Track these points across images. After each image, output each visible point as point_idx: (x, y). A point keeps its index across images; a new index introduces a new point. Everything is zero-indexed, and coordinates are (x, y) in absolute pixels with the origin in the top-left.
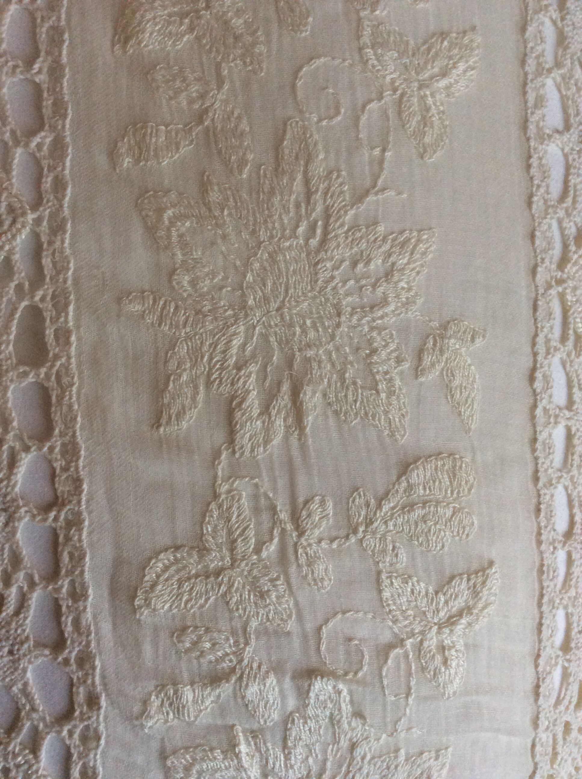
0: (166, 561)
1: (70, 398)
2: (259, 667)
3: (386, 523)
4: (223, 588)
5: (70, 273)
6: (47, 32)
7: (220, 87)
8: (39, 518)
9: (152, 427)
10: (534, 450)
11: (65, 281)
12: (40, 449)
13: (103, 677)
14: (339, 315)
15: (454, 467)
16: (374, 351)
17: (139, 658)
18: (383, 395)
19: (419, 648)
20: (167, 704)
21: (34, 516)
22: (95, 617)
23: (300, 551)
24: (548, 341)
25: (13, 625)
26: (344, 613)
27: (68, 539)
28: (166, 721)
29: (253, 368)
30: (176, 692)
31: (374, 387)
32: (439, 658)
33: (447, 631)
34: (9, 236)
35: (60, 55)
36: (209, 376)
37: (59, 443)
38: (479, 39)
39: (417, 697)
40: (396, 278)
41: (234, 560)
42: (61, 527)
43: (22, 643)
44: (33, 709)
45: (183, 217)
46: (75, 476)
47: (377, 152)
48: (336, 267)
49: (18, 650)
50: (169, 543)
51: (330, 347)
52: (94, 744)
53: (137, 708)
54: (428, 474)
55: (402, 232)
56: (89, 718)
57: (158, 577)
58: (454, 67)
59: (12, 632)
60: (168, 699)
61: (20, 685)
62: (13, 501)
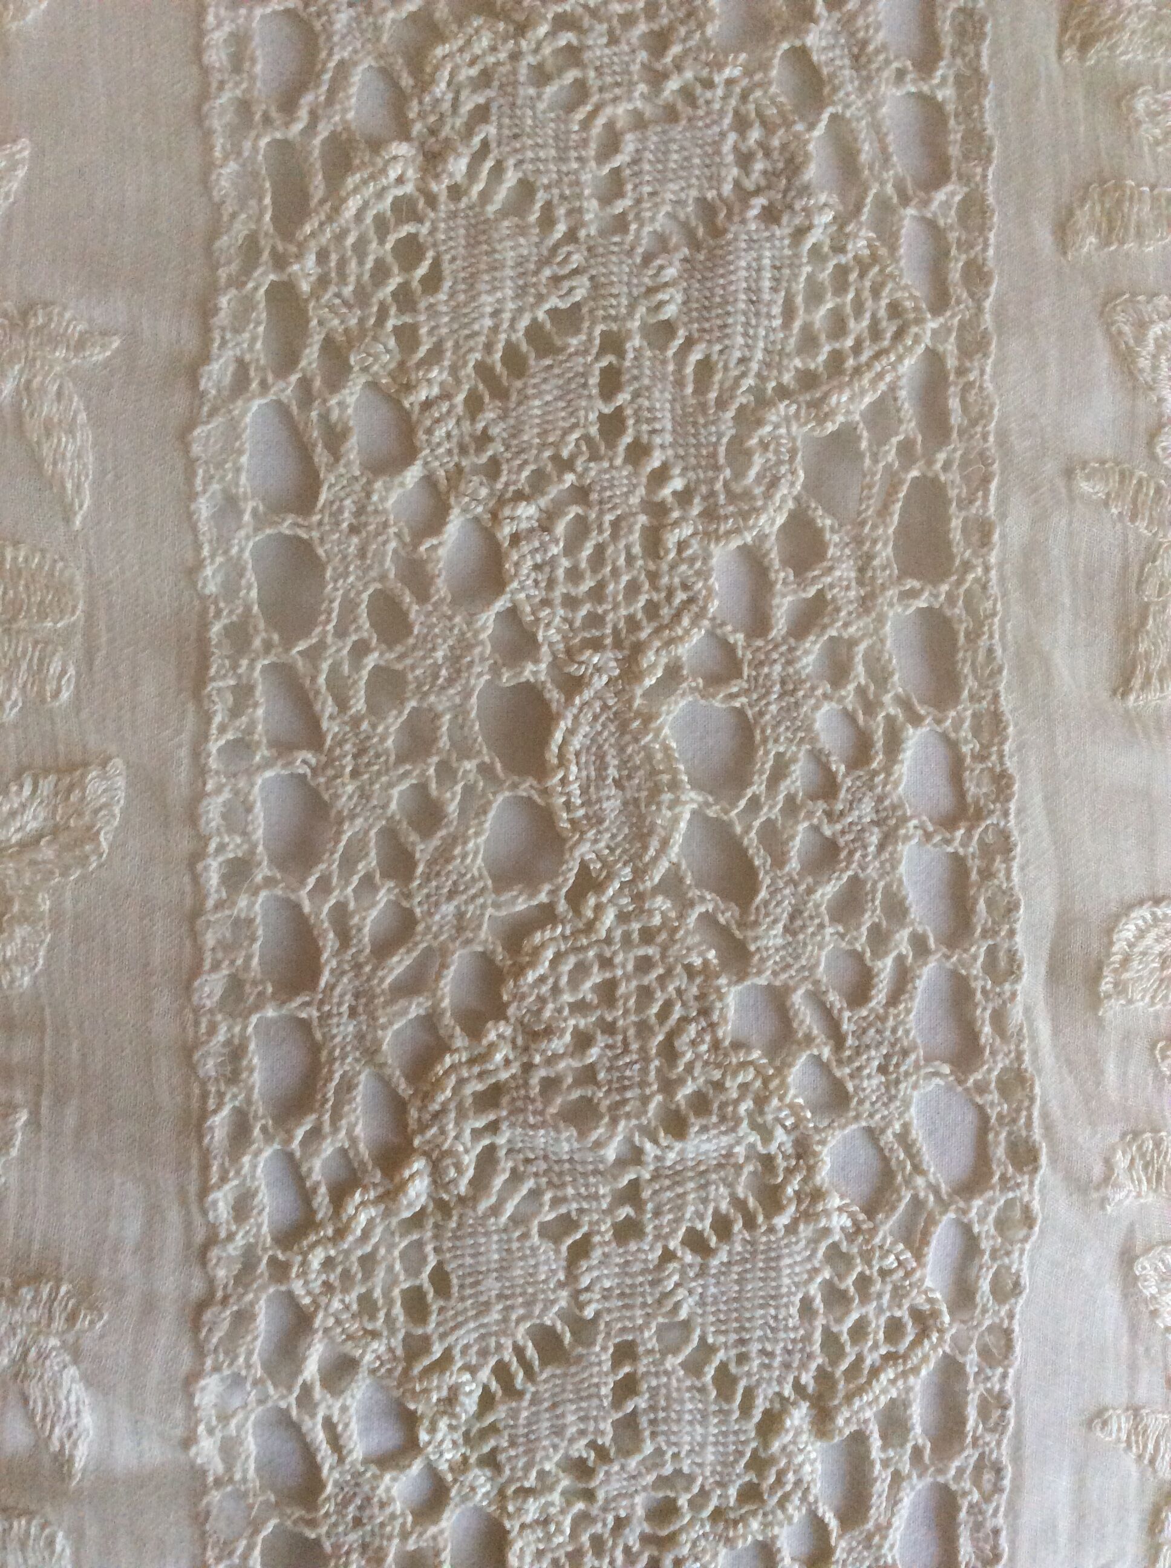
0: (1140, 922)
1: (991, 637)
5: (992, 426)
6: (954, 17)
8: (937, 838)
9: (1114, 692)
11: (985, 437)
12: (939, 722)
13: (1045, 1115)
17: (1098, 1084)
20: (1139, 1164)
21: (928, 836)
22: (1028, 1012)
25: (890, 1020)
27: (987, 874)
28: (1139, 1195)
30: (1158, 1144)
34: (893, 358)
35: (978, 55)
37: (969, 713)
42: (973, 855)
43: (905, 1053)
44: (917, 1169)
46: (998, 769)
49: (897, 1066)
50: (1146, 893)
52: (1022, 1234)
53: (1098, 1171)
56: (1018, 1185)
57: (1131, 947)
59: (888, 1033)
60: (1143, 1156)
61: (897, 1126)
62: (894, 807)
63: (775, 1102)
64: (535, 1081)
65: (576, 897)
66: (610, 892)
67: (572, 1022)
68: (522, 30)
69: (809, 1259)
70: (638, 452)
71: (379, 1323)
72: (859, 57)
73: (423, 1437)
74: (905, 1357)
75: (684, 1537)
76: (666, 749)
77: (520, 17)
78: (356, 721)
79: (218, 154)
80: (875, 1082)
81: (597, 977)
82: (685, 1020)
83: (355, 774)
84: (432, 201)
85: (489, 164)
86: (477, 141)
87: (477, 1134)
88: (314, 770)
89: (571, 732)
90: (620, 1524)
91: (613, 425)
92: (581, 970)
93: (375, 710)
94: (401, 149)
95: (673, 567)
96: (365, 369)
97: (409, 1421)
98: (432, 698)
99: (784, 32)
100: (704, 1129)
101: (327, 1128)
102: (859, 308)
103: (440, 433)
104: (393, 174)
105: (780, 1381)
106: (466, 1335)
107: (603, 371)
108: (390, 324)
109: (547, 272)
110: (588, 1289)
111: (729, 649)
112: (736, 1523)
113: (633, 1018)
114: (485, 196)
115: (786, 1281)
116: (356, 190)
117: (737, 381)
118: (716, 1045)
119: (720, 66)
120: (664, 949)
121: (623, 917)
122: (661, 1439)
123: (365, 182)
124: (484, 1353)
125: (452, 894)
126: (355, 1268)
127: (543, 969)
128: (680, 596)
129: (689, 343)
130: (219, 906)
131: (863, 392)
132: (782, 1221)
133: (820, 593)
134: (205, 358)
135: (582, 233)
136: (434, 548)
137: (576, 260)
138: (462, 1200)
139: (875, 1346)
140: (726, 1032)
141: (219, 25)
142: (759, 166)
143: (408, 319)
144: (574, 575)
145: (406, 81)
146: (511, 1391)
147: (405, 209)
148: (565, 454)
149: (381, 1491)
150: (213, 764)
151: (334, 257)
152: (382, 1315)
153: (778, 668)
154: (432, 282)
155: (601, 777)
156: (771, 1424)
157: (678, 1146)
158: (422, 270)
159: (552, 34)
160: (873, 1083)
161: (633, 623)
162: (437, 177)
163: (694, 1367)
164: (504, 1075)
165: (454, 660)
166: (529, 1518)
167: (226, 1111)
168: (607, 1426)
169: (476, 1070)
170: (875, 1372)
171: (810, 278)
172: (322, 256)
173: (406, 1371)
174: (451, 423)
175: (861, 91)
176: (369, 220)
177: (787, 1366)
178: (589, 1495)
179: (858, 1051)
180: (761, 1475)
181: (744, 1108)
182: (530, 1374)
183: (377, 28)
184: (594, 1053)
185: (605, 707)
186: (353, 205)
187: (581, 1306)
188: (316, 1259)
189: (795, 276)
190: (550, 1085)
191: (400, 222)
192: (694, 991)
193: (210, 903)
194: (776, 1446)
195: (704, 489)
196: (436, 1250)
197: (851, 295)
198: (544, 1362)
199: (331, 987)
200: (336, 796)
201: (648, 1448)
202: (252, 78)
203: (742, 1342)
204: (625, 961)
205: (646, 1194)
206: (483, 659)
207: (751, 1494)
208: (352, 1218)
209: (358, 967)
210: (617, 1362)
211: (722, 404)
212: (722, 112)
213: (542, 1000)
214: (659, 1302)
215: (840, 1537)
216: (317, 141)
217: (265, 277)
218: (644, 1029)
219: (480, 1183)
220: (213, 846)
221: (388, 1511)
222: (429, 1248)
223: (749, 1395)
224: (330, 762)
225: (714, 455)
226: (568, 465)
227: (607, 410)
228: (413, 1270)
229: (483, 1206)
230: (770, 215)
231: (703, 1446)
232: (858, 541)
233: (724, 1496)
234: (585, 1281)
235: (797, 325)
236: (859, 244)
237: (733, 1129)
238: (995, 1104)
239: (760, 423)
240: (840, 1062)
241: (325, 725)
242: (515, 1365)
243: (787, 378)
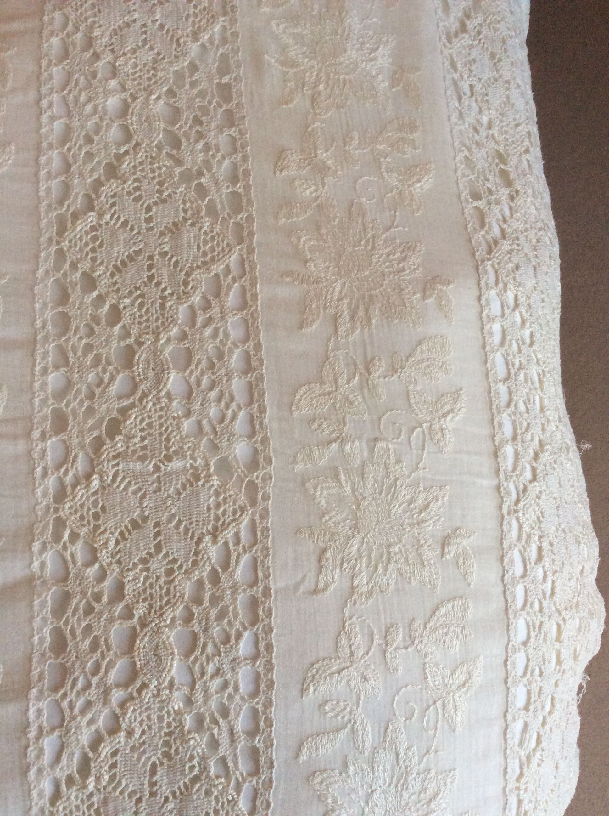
0: (305, 390)
1: (258, 324)
2: (351, 437)
3: (411, 368)
4: (332, 401)
5: (258, 270)
6: (242, 172)
7: (323, 187)
9: (299, 329)
10: (483, 333)
11: (255, 273)
13: (274, 448)
14: (384, 276)
15: (443, 341)
16: (403, 290)
17: (292, 437)
18: (409, 309)
19: (430, 428)
20: (306, 457)
21: (240, 377)
22: (269, 421)
23: (370, 382)
24: (487, 284)
25: (230, 427)
26: (391, 410)
27: (257, 385)
28: (305, 465)
29: (346, 301)
30: (310, 450)
31: (404, 304)
32: (440, 434)
33: (443, 420)
34: (228, 257)
35: (249, 180)
36: (325, 305)
37: (252, 344)
38: (433, 166)
39: (428, 452)
40: (408, 260)
41: (337, 387)
42: (254, 381)
43: (234, 435)
45: (310, 240)
46: (260, 358)
47: (392, 212)
48: (380, 257)
49: (232, 439)
50: (306, 382)
51: (381, 289)
52: (269, 482)
53: (291, 460)
54: (430, 345)
55: (408, 243)
56: (267, 469)
57: (301, 397)
58: (423, 178)
59: (229, 430)
60: (307, 454)
61: (233, 455)
62: (231, 370)
63: (197, 451)
64: (130, 451)
65: (141, 400)
66: (150, 398)
67: (140, 434)
68: (124, 182)
69: (208, 494)
70: (158, 284)
71: (85, 522)
72: (216, 183)
73: (98, 555)
74: (238, 520)
75: (176, 579)
76: (167, 359)
77: (124, 179)
78: (79, 358)
79: (42, 217)
80: (226, 444)
81: (147, 421)
82: (173, 431)
83: (78, 372)
84: (100, 226)
85: (115, 217)
86: (112, 211)
87: (113, 466)
88: (66, 372)
89: (140, 356)
90: (158, 578)
91: (151, 278)
92: (143, 420)
93: (85, 354)
94: (92, 214)
95: (168, 312)
96: (82, 268)
97: (94, 551)
98: (101, 350)
99: (196, 179)
100: (177, 459)
101: (70, 468)
102: (218, 244)
103: (103, 282)
104: (89, 220)
105: (202, 529)
106: (111, 523)
107: (148, 265)
108: (89, 256)
109: (132, 241)
110: (146, 507)
111: (185, 332)
112: (191, 573)
113: (158, 431)
114: (115, 224)
115: (202, 500)
116: (80, 224)
117: (185, 265)
118: (181, 437)
119: (178, 188)
120: (166, 412)
121: (154, 405)
122: (168, 548)
123: (82, 223)
124: (116, 528)
125: (105, 403)
126: (79, 508)
127: (132, 419)
128: (170, 320)
129: (172, 257)
130: (39, 412)
131: (220, 265)
132: (200, 483)
133: (210, 316)
134: (37, 269)
135: (142, 232)
136: (102, 312)
137: (140, 238)
138: (109, 485)
139: (229, 516)
140: (184, 433)
141: (43, 185)
142: (189, 212)
143: (94, 255)
144: (141, 316)
145: (94, 196)
146: (125, 539)
147: (93, 228)
148: (138, 286)
149: (86, 574)
150: (37, 373)
151: (73, 241)
152: (86, 520)
153: (198, 336)
154: (101, 246)
155: (148, 367)
156: (200, 541)
157: (170, 464)
158: (98, 243)
159: (132, 183)
160: (225, 444)
161: (158, 327)
162: (102, 220)
163: (177, 526)
164: (121, 450)
165: (107, 340)
166: (130, 578)
167: (40, 468)
168: (152, 546)
169: (113, 449)
170: (229, 524)
171: (204, 239)
172: (70, 241)
173: (94, 536)
174: (106, 280)
175: (217, 192)
176: (83, 232)
177: (203, 524)
178: (148, 570)
179: (221, 435)
180: (197, 556)
181: (188, 453)
182: (130, 534)
183: (86, 184)
184: (146, 442)
185: (150, 350)
186: (79, 229)
187: (144, 512)
188: (67, 506)
189: (199, 239)
190: (134, 451)
191: (92, 232)
192: (175, 423)
193: (36, 411)
194: (201, 547)
195: (176, 292)
196: (102, 500)
197: (216, 242)
198: (134, 529)
199: (71, 430)
200: (73, 378)
201: (164, 552)
202: (52, 198)
203: (191, 519)
204: (155, 416)
205: (161, 479)
206: (115, 339)
207: (195, 563)
208: (77, 493)
209: (79, 424)
210: (155, 527)
211: (181, 271)
212: (179, 200)
213: (132, 429)
214: (166, 509)
215: (222, 574)
216: (70, 213)
217: (54, 248)
218: (161, 434)
219: (114, 480)
220: (37, 394)
221: (89, 580)
222: (100, 500)
223: (193, 534)
224: (71, 369)
225: (179, 283)
226: (139, 289)
227: (149, 274)
228: (95, 506)
229: (115, 485)
230: (192, 225)
231: (180, 549)
232: (220, 302)
233: (187, 565)
234: (145, 505)
235: (201, 251)
236: (217, 230)
237: (185, 459)
238: (260, 447)
239: (192, 274)
240: (216, 439)
241: (70, 359)
242: (125, 531)
243: (199, 263)
